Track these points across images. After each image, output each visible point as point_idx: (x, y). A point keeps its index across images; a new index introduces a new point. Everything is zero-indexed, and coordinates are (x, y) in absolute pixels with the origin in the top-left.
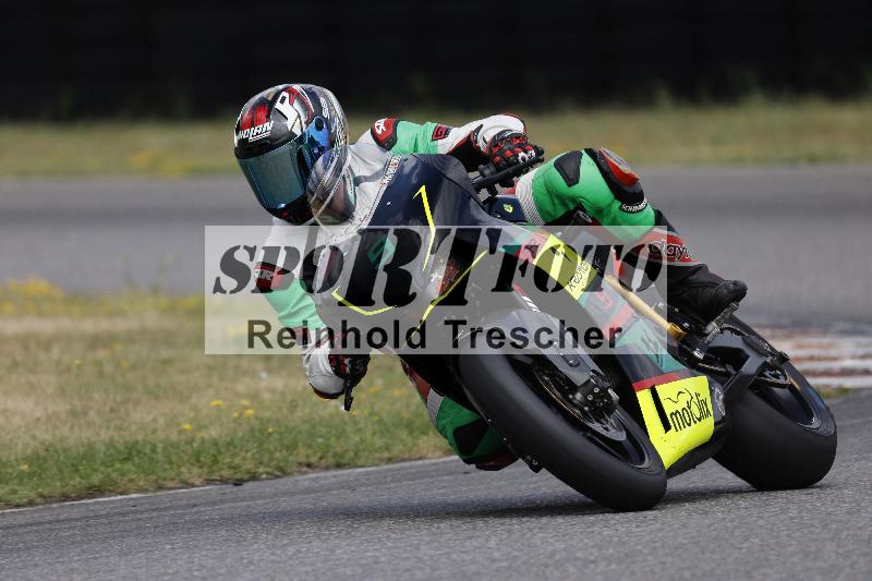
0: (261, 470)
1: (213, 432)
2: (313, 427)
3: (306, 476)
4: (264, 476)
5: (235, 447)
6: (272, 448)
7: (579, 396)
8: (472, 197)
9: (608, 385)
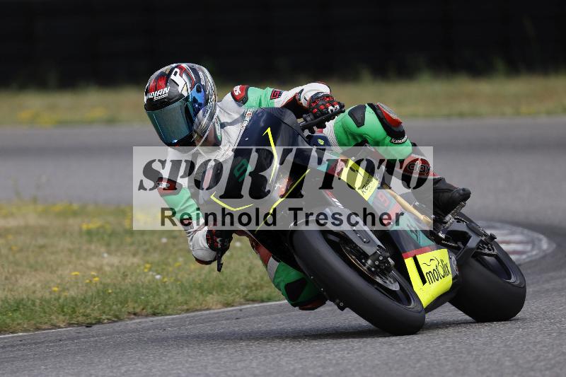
0: (104, 317)
1: (73, 293)
2: (138, 289)
3: (133, 321)
4: (106, 321)
5: (87, 302)
6: (111, 303)
7: (369, 262)
8: (299, 134)
9: (388, 254)
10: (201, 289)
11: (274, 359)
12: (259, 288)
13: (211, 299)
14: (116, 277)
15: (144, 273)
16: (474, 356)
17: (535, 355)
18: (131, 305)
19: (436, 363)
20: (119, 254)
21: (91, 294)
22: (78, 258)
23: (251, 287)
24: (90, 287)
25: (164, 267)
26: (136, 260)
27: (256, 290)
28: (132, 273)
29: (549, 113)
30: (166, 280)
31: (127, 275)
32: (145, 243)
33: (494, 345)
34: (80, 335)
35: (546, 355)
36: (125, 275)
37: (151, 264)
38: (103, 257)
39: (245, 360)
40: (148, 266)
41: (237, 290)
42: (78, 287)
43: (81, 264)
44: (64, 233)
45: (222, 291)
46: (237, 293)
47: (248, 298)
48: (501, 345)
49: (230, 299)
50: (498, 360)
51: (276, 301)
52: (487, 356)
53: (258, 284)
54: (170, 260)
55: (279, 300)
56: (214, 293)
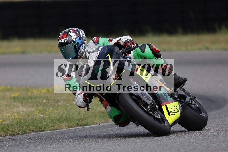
0: (20, 132)
1: (7, 122)
2: (34, 120)
3: (32, 134)
4: (21, 134)
5: (13, 126)
6: (23, 126)
7: (149, 107)
8: (121, 56)
9: (156, 104)
10: (59, 121)
11: (89, 149)
12: (83, 120)
13: (63, 125)
14: (25, 116)
15: (36, 114)
16: (169, 148)
17: (193, 147)
18: (31, 127)
19: (153, 150)
20: (26, 106)
21: (14, 123)
22: (9, 108)
23: (79, 120)
24: (14, 120)
25: (44, 112)
26: (33, 109)
27: (82, 121)
28: (31, 114)
29: (200, 49)
30: (45, 117)
31: (29, 115)
32: (37, 102)
33: (177, 143)
34: (10, 139)
35: (198, 147)
36: (28, 115)
37: (39, 110)
38: (20, 108)
39: (77, 149)
40: (38, 111)
41: (74, 121)
42: (10, 120)
43: (11, 111)
44: (4, 98)
45: (68, 121)
46: (74, 122)
47: (78, 124)
48: (180, 143)
49: (71, 125)
50: (179, 149)
51: (89, 125)
52: (174, 148)
53: (82, 118)
54: (47, 109)
55: (91, 125)
56: (65, 122)
